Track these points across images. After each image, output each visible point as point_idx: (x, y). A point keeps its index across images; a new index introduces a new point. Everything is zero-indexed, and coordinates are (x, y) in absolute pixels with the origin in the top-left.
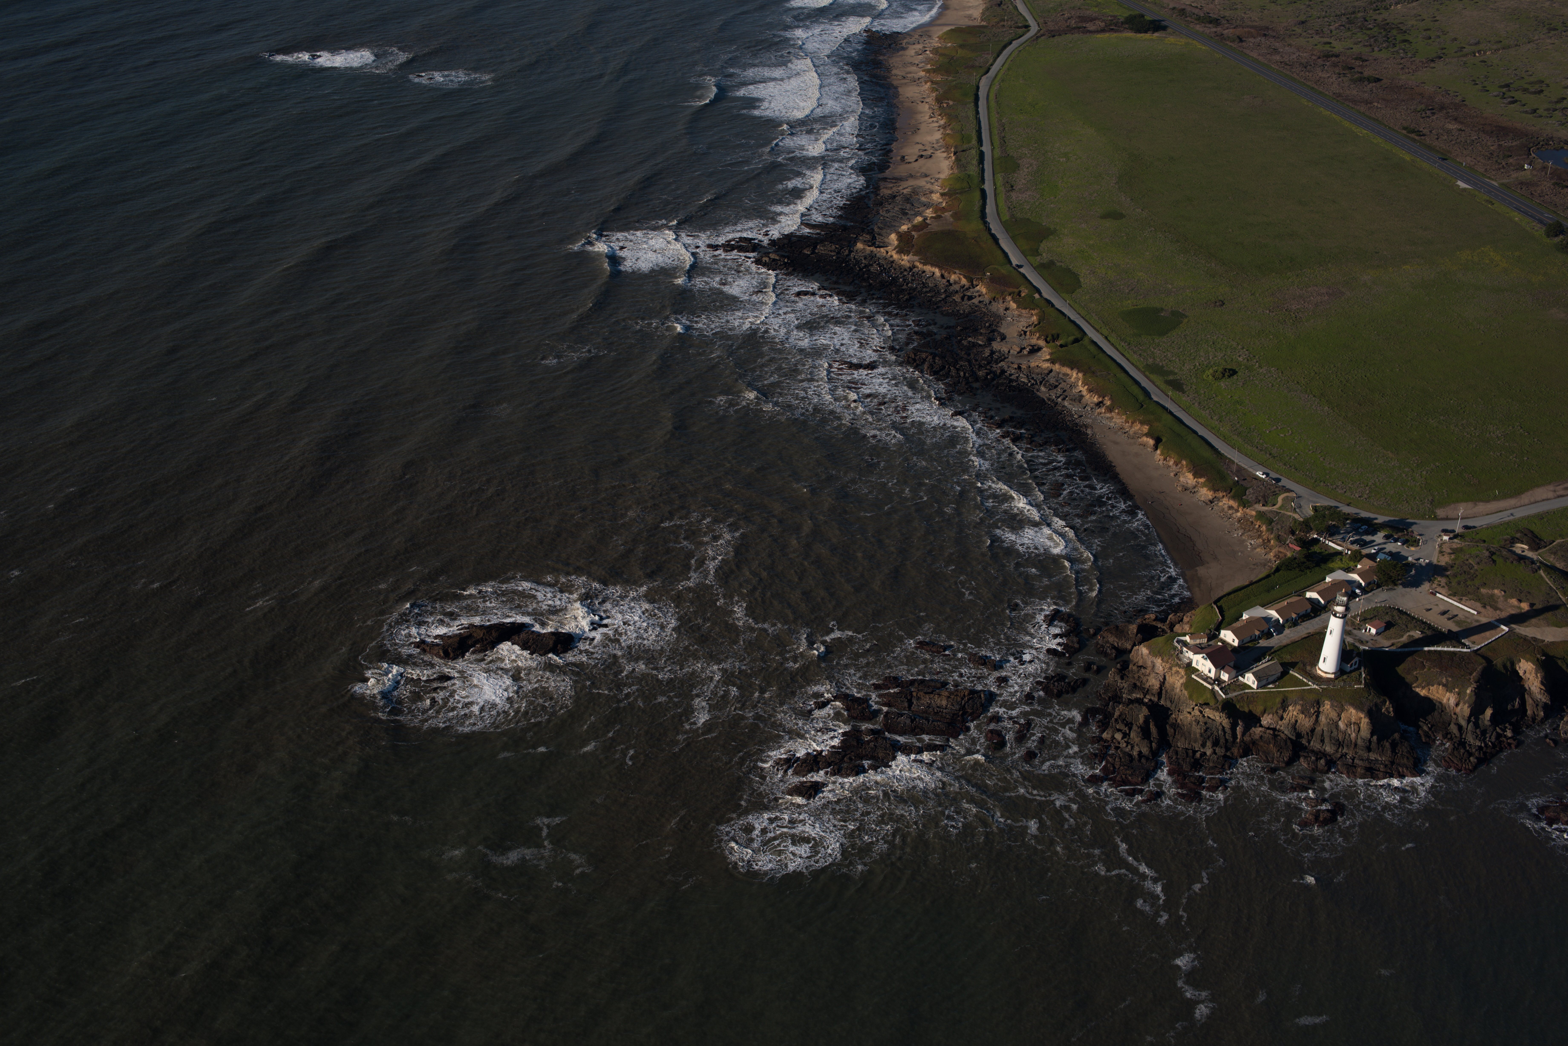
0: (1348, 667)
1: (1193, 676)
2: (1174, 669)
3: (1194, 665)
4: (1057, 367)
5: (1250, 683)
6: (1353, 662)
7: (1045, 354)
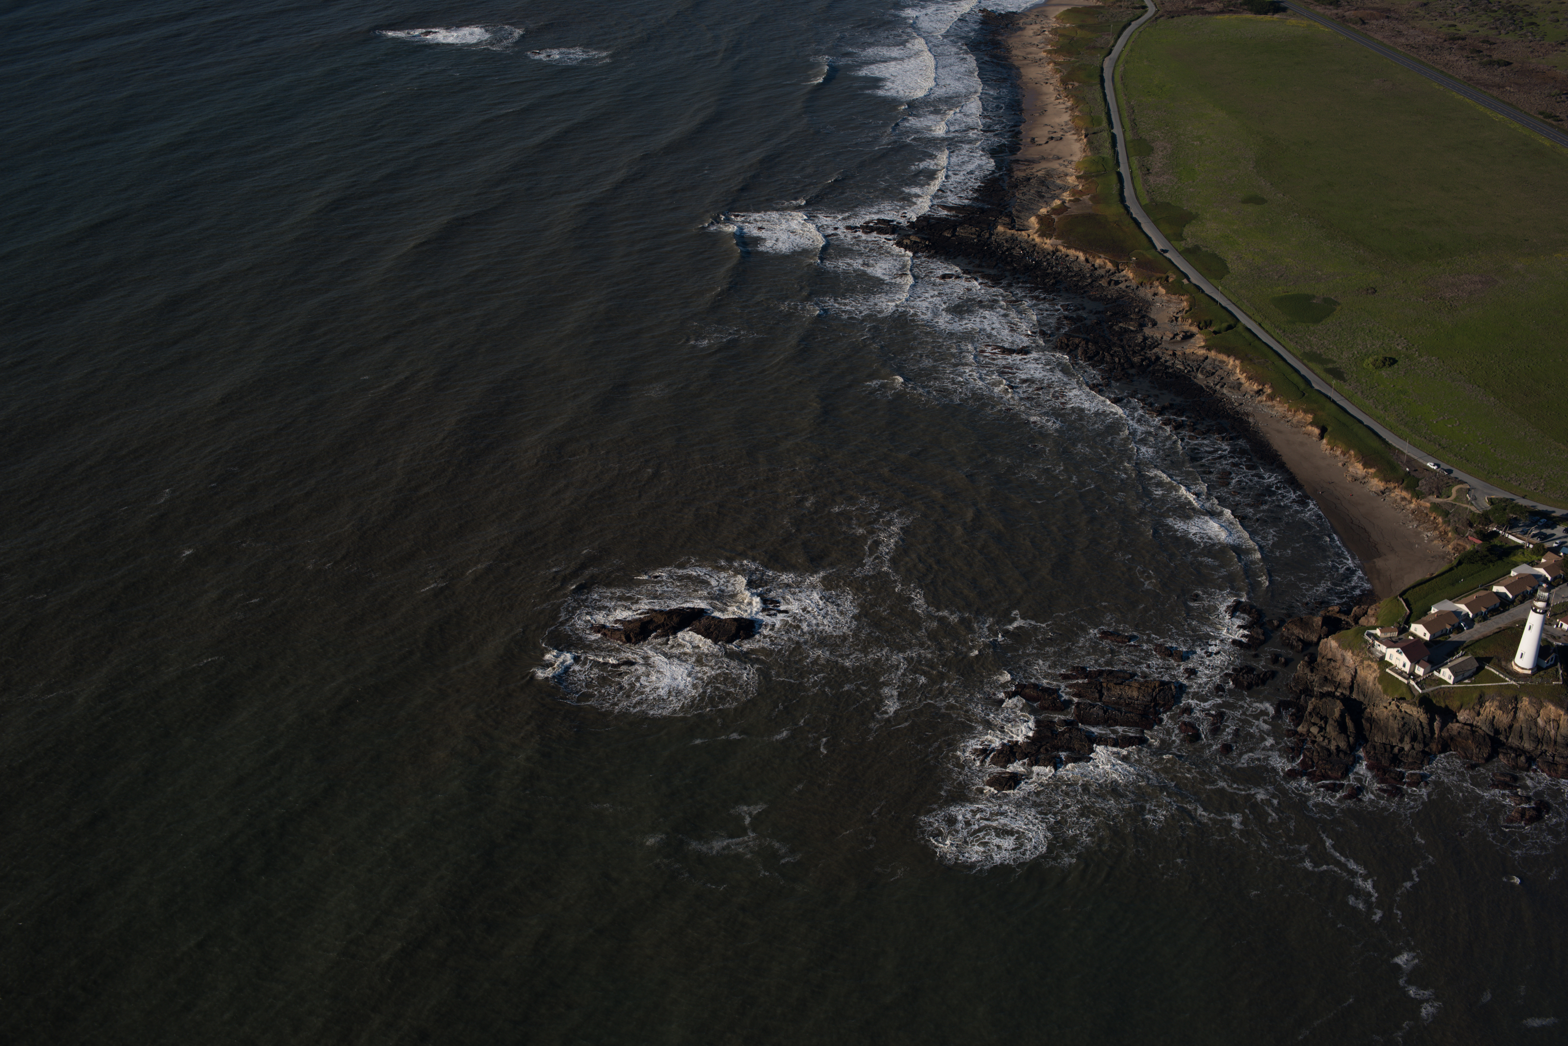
0: (1545, 663)
1: (1387, 670)
2: (1366, 663)
3: (1387, 658)
4: (1213, 354)
5: (1446, 678)
6: (1550, 658)
7: (1199, 340)
